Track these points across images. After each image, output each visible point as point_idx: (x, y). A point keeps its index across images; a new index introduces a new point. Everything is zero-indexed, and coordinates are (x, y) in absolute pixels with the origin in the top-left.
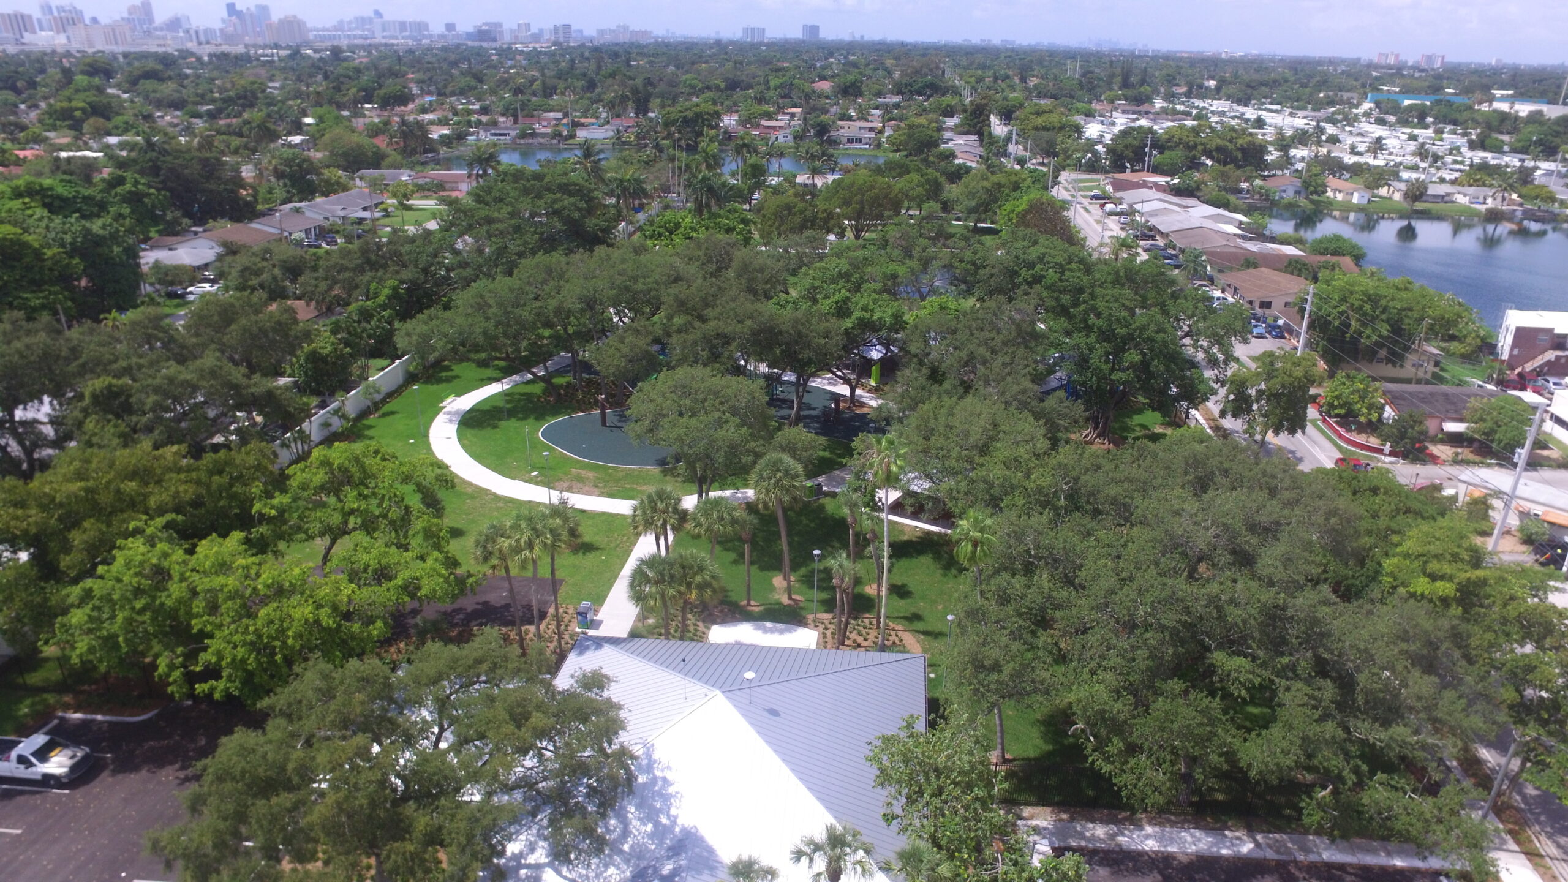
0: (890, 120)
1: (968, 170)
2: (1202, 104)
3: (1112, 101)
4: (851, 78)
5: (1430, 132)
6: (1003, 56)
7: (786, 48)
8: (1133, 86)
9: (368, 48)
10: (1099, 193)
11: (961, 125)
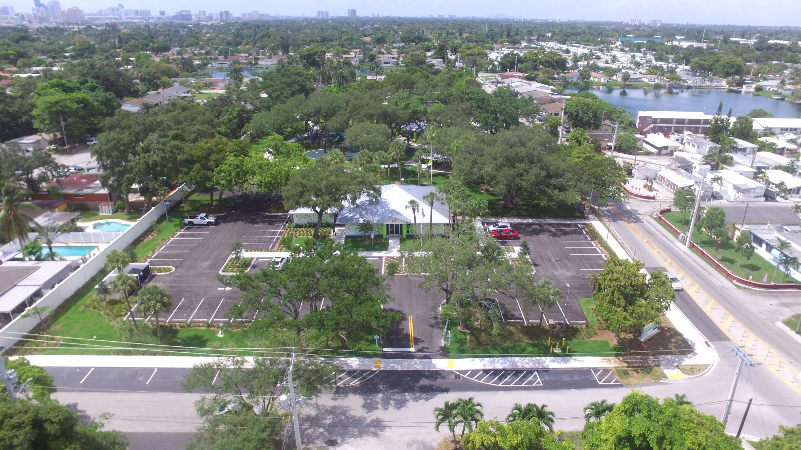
0: (401, 54)
2: (543, 44)
3: (502, 43)
4: (379, 35)
5: (641, 54)
6: (450, 23)
8: (512, 36)
10: (495, 80)
11: (434, 54)
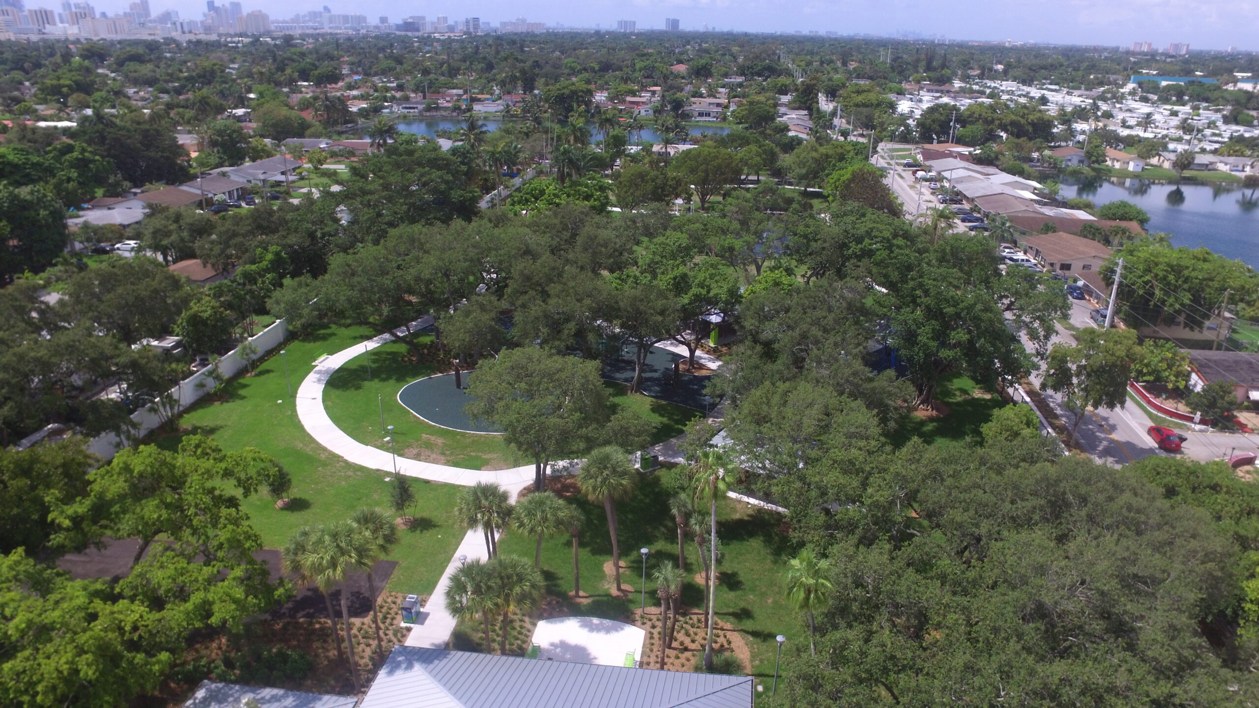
0: (735, 97)
1: (799, 141)
2: (993, 85)
3: (918, 82)
4: (703, 62)
5: (1187, 109)
6: (827, 45)
7: (652, 37)
8: (936, 69)
9: (316, 37)
10: (911, 161)
11: (794, 101)
